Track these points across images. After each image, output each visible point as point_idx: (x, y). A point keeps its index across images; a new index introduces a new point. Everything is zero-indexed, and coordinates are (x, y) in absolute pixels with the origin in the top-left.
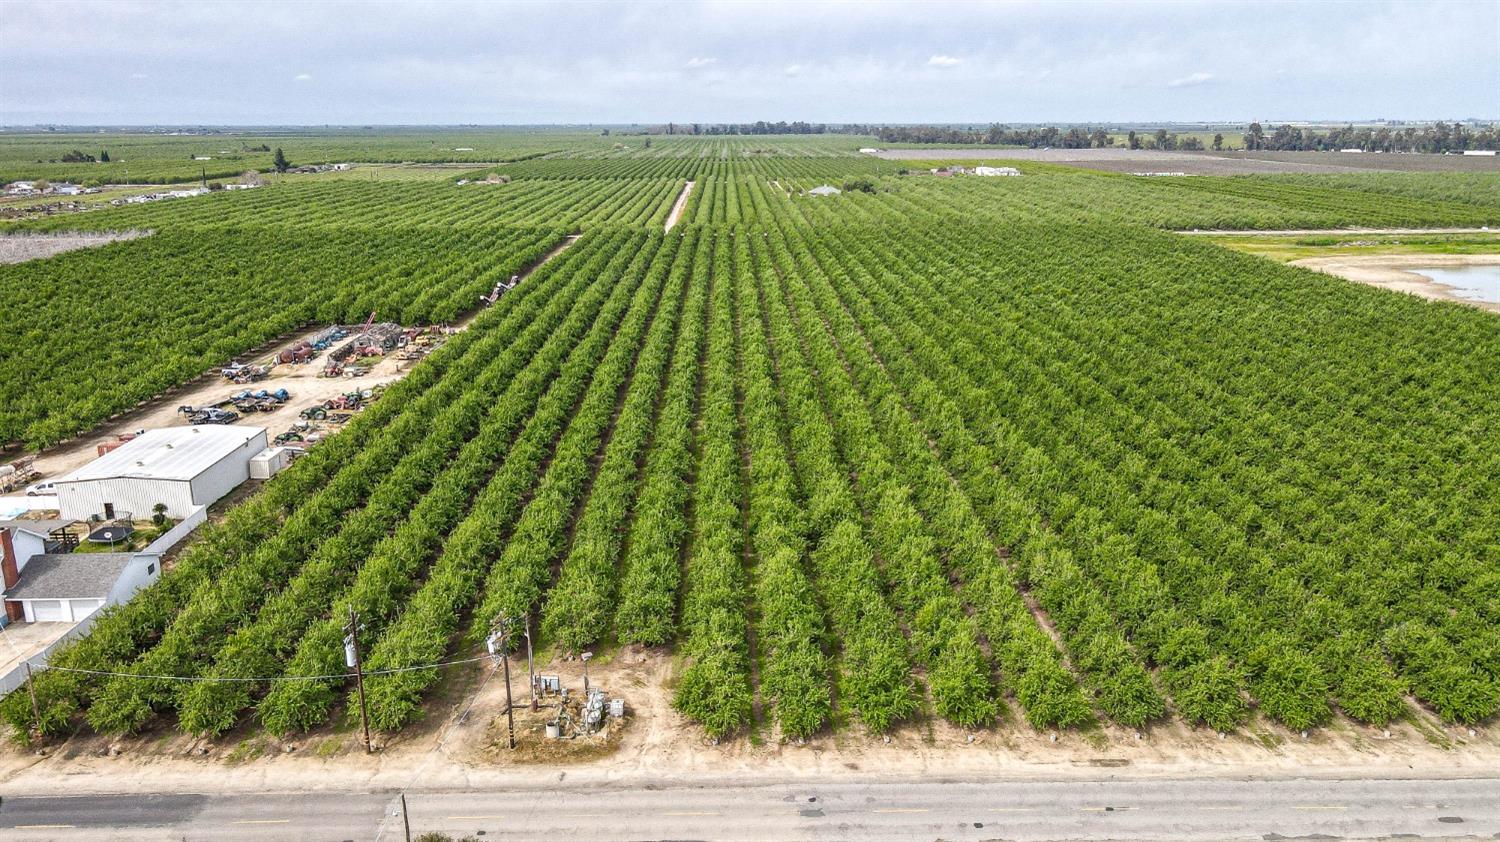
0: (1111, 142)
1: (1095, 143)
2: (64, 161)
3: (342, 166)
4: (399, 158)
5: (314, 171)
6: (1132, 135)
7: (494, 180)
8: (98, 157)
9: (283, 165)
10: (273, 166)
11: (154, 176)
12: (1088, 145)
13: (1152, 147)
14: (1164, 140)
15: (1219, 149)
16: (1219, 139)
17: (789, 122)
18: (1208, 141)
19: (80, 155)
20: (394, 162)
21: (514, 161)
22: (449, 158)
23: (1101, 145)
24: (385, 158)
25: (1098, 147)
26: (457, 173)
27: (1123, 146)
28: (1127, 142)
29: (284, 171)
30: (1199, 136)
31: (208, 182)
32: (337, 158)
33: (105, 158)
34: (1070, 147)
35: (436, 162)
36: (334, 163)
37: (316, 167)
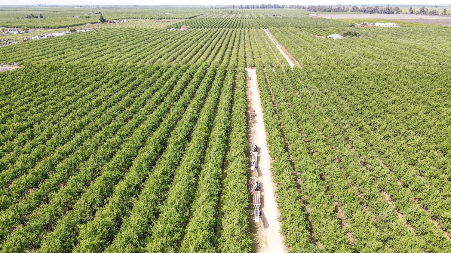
0: (401, 11)
1: (395, 12)
2: (27, 18)
3: (125, 20)
4: (146, 17)
5: (114, 22)
6: (411, 9)
7: (184, 29)
8: (39, 16)
9: (103, 20)
10: (99, 21)
11: (52, 25)
12: (393, 13)
13: (419, 13)
14: (423, 11)
15: (445, 14)
16: (445, 10)
17: (272, 4)
18: (441, 11)
19: (33, 16)
20: (144, 19)
21: (187, 19)
22: (163, 18)
23: (398, 12)
24: (141, 18)
25: (396, 13)
26: (169, 24)
27: (407, 13)
28: (408, 11)
29: (103, 22)
30: (437, 9)
31: (71, 28)
32: (124, 17)
33: (42, 17)
34: (386, 13)
35: (159, 19)
36: (122, 19)
37: (115, 21)
